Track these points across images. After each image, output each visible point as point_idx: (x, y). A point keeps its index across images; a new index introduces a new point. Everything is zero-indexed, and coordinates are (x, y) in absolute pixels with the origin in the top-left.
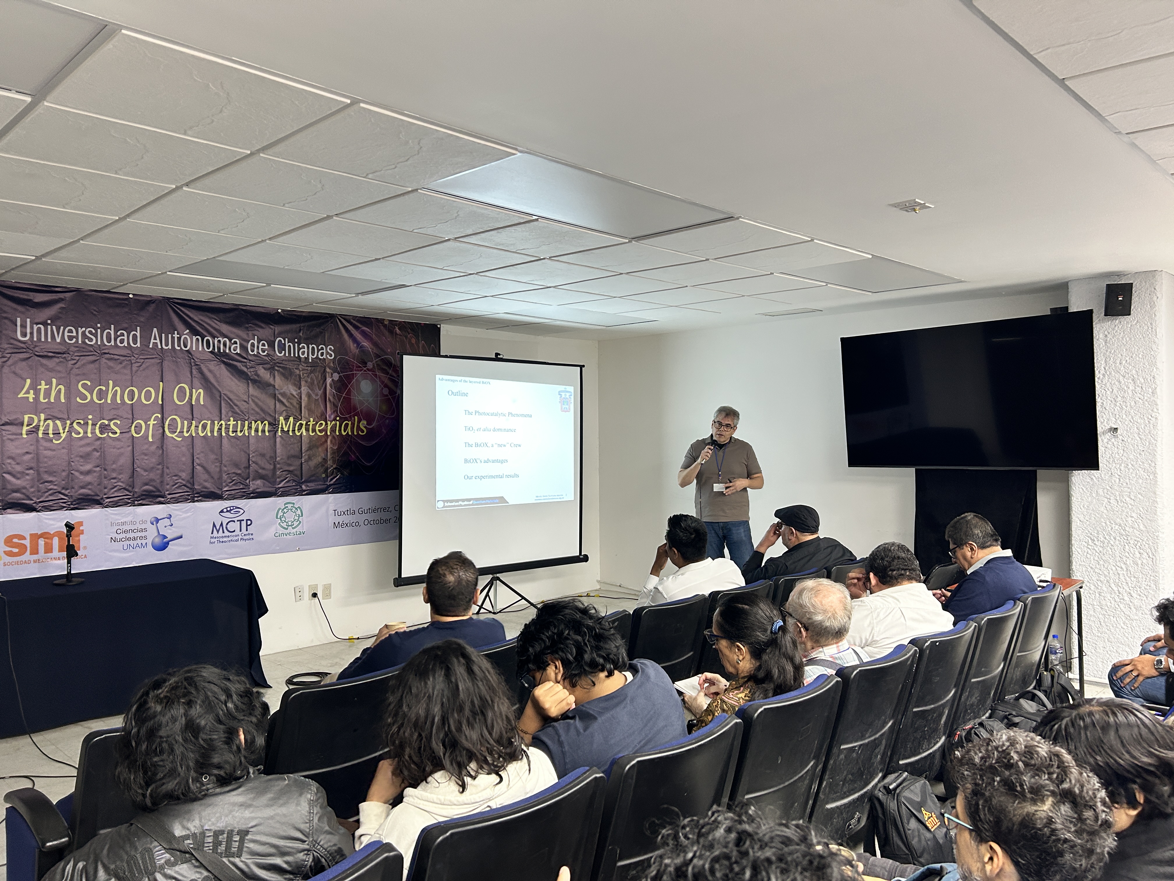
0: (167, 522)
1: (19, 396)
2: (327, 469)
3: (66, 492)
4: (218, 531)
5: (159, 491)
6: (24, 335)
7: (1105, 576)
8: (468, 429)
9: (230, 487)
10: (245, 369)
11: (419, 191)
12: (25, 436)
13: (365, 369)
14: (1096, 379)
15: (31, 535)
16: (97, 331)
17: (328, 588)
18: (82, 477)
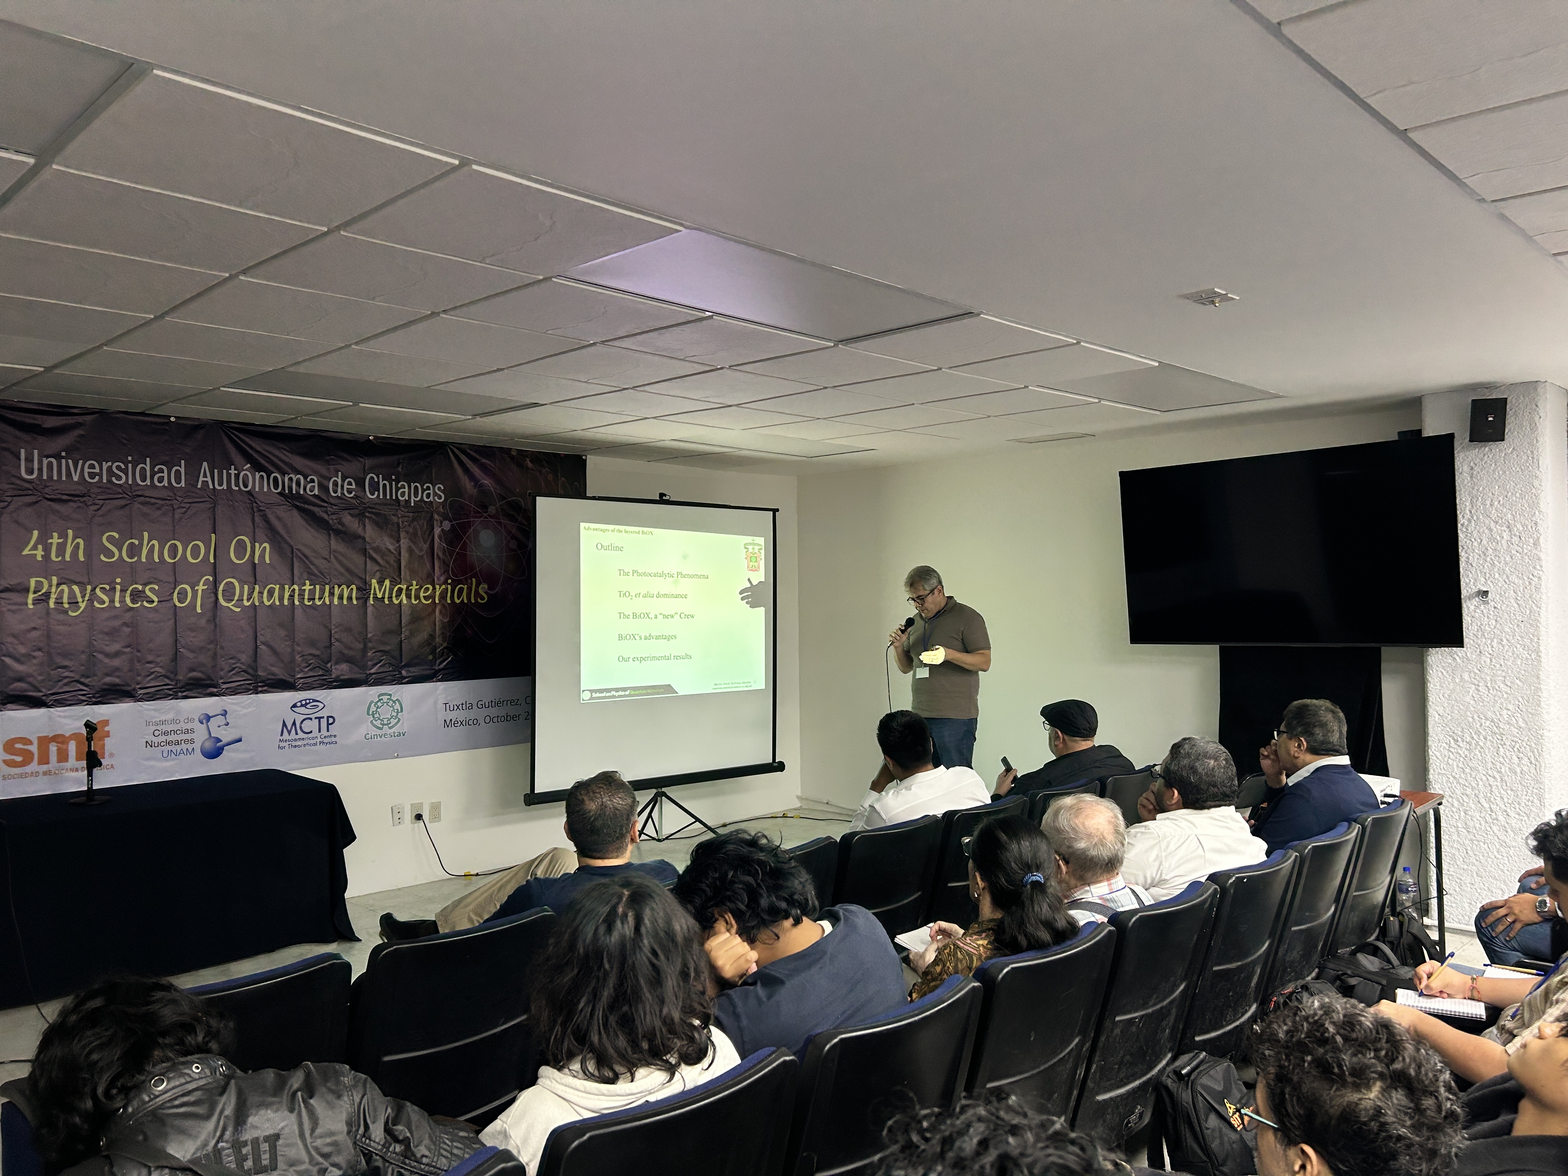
0: (220, 720)
1: (24, 553)
2: (435, 648)
3: (86, 681)
4: (289, 732)
5: (210, 678)
6: (30, 471)
7: (1473, 789)
8: (624, 594)
9: (307, 673)
10: (325, 516)
11: (554, 279)
12: (31, 606)
13: (485, 515)
14: (1459, 525)
15: (40, 738)
16: (127, 467)
17: (436, 808)
18: (106, 661)
